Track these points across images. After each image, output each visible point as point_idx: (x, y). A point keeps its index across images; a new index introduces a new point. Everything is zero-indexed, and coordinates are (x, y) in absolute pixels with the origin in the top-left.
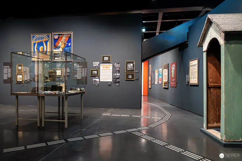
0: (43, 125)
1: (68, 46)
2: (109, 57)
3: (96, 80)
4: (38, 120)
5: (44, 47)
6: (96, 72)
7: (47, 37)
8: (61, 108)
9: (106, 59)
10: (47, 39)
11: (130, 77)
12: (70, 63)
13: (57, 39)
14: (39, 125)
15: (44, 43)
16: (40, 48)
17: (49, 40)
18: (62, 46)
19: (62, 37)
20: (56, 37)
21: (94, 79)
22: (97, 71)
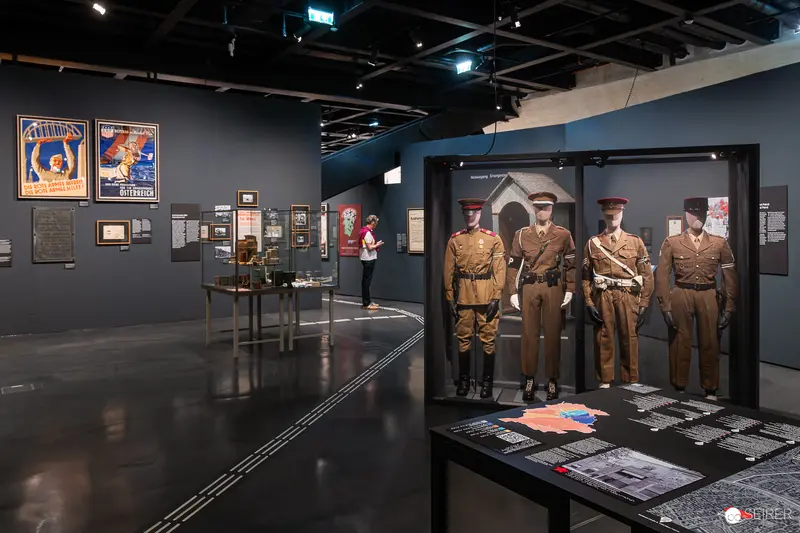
0: (291, 348)
1: (144, 161)
2: (255, 195)
3: (223, 248)
4: (281, 340)
5: (64, 156)
6: (223, 230)
7: (75, 132)
8: (255, 318)
9: (249, 198)
10: (75, 135)
11: (302, 241)
12: (152, 206)
13: (112, 140)
14: (282, 349)
15: (66, 147)
16: (52, 159)
17: (82, 138)
18: (127, 160)
19: (126, 135)
20: (108, 133)
21: (219, 248)
22: (227, 228)
